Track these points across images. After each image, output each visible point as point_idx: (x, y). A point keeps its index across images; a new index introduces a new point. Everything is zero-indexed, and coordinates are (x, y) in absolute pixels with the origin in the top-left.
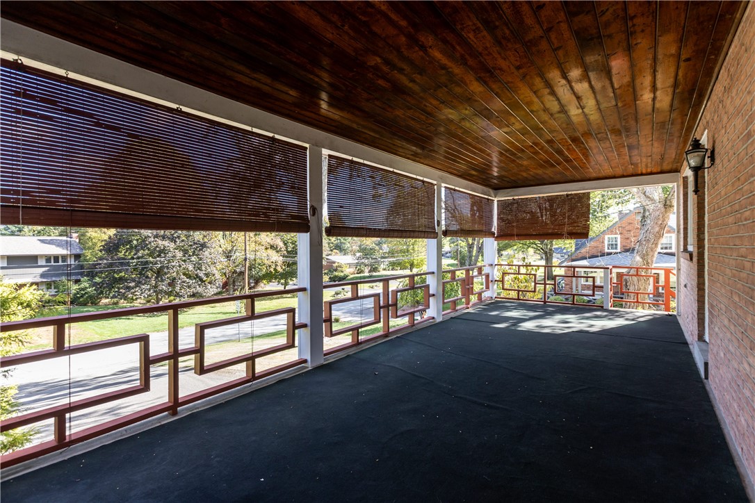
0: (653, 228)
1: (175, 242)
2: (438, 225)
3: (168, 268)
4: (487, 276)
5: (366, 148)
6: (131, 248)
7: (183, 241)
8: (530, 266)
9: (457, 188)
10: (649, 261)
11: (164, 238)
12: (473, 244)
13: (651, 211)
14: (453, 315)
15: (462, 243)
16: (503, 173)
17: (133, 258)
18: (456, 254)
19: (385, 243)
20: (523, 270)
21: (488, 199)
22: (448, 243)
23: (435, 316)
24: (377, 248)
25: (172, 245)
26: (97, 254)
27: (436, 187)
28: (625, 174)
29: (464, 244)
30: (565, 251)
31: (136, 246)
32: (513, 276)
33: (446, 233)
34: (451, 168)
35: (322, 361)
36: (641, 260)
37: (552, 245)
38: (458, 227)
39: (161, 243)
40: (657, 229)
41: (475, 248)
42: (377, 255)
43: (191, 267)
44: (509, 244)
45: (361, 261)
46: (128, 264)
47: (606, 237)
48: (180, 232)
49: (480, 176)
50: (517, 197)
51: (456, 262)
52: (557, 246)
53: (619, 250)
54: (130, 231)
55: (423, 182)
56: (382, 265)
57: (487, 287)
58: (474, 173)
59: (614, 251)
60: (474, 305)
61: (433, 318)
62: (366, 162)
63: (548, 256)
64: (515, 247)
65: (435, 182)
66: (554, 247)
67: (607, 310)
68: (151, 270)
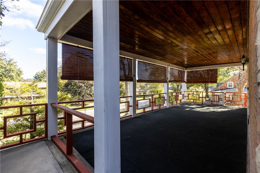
0: (242, 79)
1: (84, 84)
2: (168, 79)
3: (82, 92)
4: (183, 95)
5: (147, 58)
6: (72, 86)
7: (86, 84)
8: (198, 92)
9: (173, 68)
10: (241, 91)
11: (81, 83)
12: (179, 85)
13: (242, 74)
14: (172, 106)
15: (175, 85)
16: (188, 63)
17: (72, 89)
18: (173, 88)
19: (148, 84)
20: (195, 93)
21: (183, 71)
22: (170, 84)
23: (167, 106)
24: (146, 86)
25: (83, 85)
26: (62, 87)
27: (167, 68)
28: (229, 62)
29: (176, 85)
30: (213, 88)
31: (73, 85)
32: (192, 95)
33: (170, 81)
34: (171, 62)
35: (136, 116)
36: (238, 90)
37: (208, 85)
38: (174, 79)
39: (81, 84)
40: (244, 80)
41: (180, 86)
42: (146, 88)
43: (88, 92)
44: (192, 85)
45: (140, 90)
46: (71, 90)
47: (228, 82)
48: (85, 81)
49: (181, 64)
50: (193, 70)
51: (173, 91)
52: (210, 86)
53: (233, 87)
54: (72, 80)
55: (163, 66)
56: (147, 92)
57: (183, 98)
58: (179, 63)
59: (231, 87)
60: (179, 103)
61: (166, 107)
62: (147, 62)
63: (206, 89)
64: (194, 86)
65: (167, 66)
66: (209, 86)
67: (223, 106)
68: (77, 92)
